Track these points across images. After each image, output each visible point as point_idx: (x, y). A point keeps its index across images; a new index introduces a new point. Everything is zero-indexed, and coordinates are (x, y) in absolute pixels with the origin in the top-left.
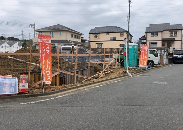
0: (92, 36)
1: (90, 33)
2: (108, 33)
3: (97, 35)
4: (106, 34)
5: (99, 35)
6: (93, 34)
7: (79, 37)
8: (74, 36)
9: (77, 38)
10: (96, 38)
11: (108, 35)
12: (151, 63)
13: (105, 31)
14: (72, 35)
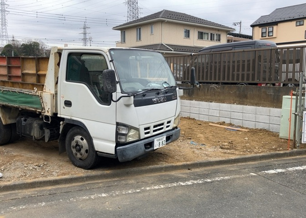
0: (258, 31)
1: (252, 26)
2: (300, 20)
3: (271, 29)
4: (294, 23)
5: (275, 27)
6: (261, 25)
7: (220, 35)
8: (194, 34)
9: (211, 39)
10: (267, 37)
11: (300, 25)
12: (82, 139)
13: (292, 16)
14: (189, 31)
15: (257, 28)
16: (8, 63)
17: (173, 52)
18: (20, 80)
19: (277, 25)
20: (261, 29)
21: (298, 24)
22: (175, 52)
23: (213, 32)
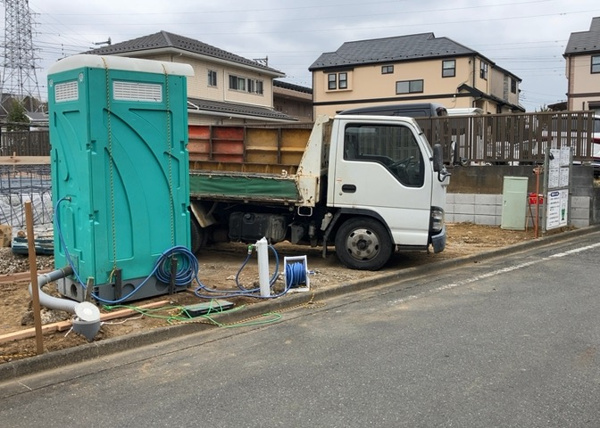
0: (322, 79)
1: (310, 70)
2: (387, 65)
3: (343, 77)
4: (379, 68)
5: (350, 74)
6: (326, 70)
7: (261, 83)
8: (223, 79)
9: (249, 90)
10: (338, 90)
11: (388, 73)
12: (368, 233)
13: (375, 57)
14: (215, 73)
15: (319, 74)
16: (213, 135)
17: (198, 111)
18: (239, 161)
19: (353, 70)
20: (326, 75)
21: (385, 71)
22: (201, 112)
23: (252, 77)
